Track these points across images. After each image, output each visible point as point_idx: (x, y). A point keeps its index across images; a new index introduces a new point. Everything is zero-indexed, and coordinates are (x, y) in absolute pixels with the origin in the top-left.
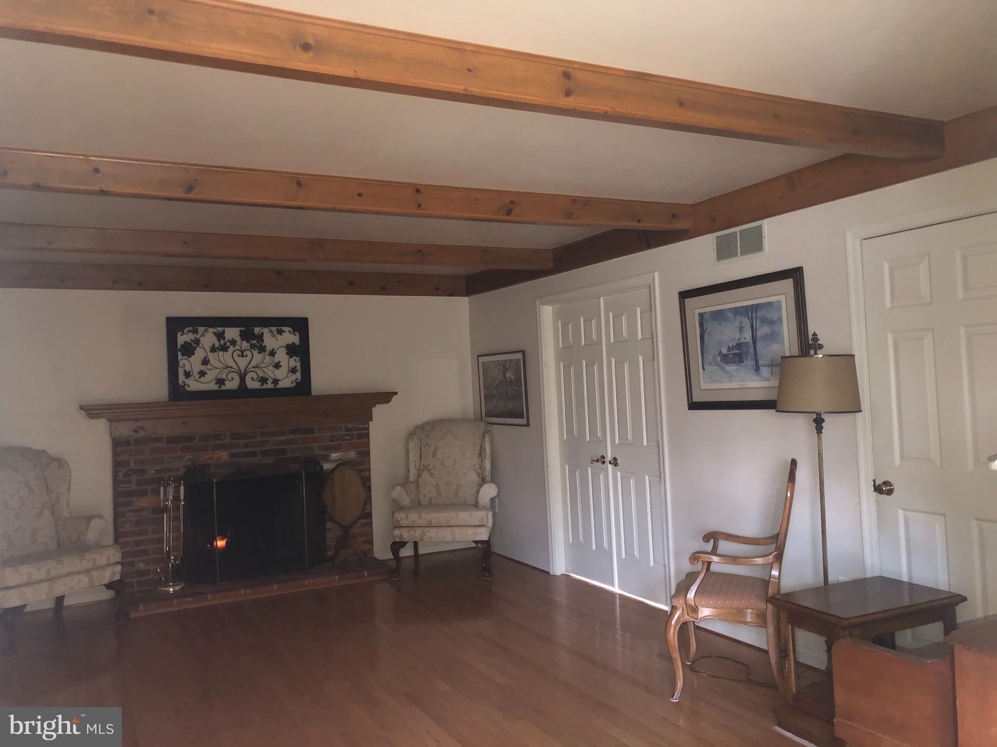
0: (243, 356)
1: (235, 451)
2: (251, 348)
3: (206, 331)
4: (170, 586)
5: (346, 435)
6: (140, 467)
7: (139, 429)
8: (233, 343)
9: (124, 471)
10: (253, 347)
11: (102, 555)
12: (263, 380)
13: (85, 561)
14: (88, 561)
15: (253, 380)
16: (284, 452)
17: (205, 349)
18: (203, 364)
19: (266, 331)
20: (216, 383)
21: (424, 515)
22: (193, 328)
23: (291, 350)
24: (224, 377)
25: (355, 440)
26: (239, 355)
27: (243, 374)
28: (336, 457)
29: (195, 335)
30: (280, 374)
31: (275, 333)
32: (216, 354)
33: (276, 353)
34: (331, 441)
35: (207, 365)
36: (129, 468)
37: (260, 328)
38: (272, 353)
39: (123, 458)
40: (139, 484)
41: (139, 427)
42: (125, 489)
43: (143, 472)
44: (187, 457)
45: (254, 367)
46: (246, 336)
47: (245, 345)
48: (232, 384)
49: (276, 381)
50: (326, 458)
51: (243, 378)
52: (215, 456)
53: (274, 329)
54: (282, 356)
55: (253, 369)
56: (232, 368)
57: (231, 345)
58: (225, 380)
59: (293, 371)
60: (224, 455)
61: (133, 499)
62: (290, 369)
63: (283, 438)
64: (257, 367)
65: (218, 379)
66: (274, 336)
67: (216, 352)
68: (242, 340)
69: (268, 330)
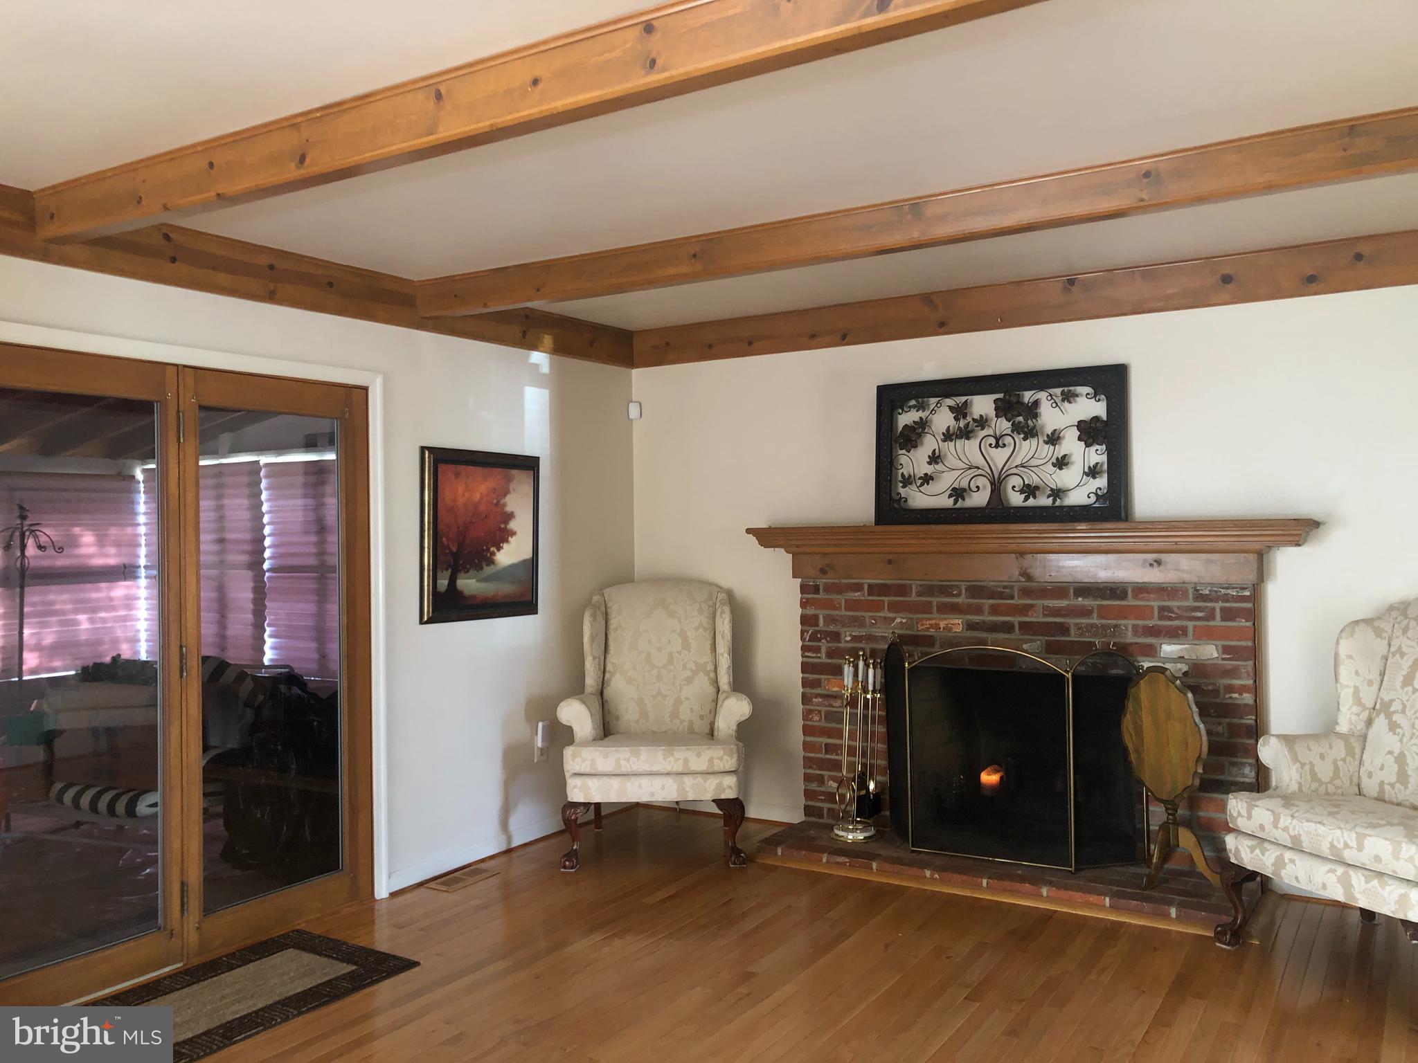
0: (997, 446)
1: (975, 618)
2: (1013, 432)
3: (939, 405)
4: (848, 830)
5: (1197, 609)
6: (832, 628)
7: (827, 568)
8: (982, 422)
9: (810, 632)
10: (1017, 428)
11: (699, 755)
12: (1030, 490)
13: (671, 759)
14: (677, 760)
15: (1014, 490)
16: (1063, 629)
17: (934, 436)
18: (929, 463)
19: (1042, 395)
20: (950, 496)
21: (1285, 821)
22: (917, 402)
23: (1089, 432)
24: (964, 484)
25: (1218, 622)
26: (990, 445)
27: (996, 477)
28: (1172, 651)
29: (921, 414)
30: (1068, 478)
31: (1058, 400)
32: (951, 444)
33: (1059, 438)
34: (1160, 618)
35: (937, 463)
36: (817, 628)
37: (1031, 393)
38: (1054, 439)
39: (810, 611)
40: (830, 655)
41: (827, 565)
42: (812, 660)
43: (836, 636)
44: (898, 620)
45: (1016, 467)
46: (1003, 409)
47: (1004, 425)
48: (980, 499)
49: (1057, 493)
50: (1151, 651)
51: (997, 485)
52: (942, 624)
53: (1058, 391)
54: (1072, 445)
55: (1015, 471)
56: (978, 468)
57: (976, 426)
58: (964, 490)
59: (1093, 472)
60: (957, 624)
61: (822, 676)
62: (1086, 470)
63: (1064, 603)
64: (1024, 467)
65: (954, 489)
66: (1057, 405)
67: (951, 440)
68: (997, 416)
69: (1048, 394)
